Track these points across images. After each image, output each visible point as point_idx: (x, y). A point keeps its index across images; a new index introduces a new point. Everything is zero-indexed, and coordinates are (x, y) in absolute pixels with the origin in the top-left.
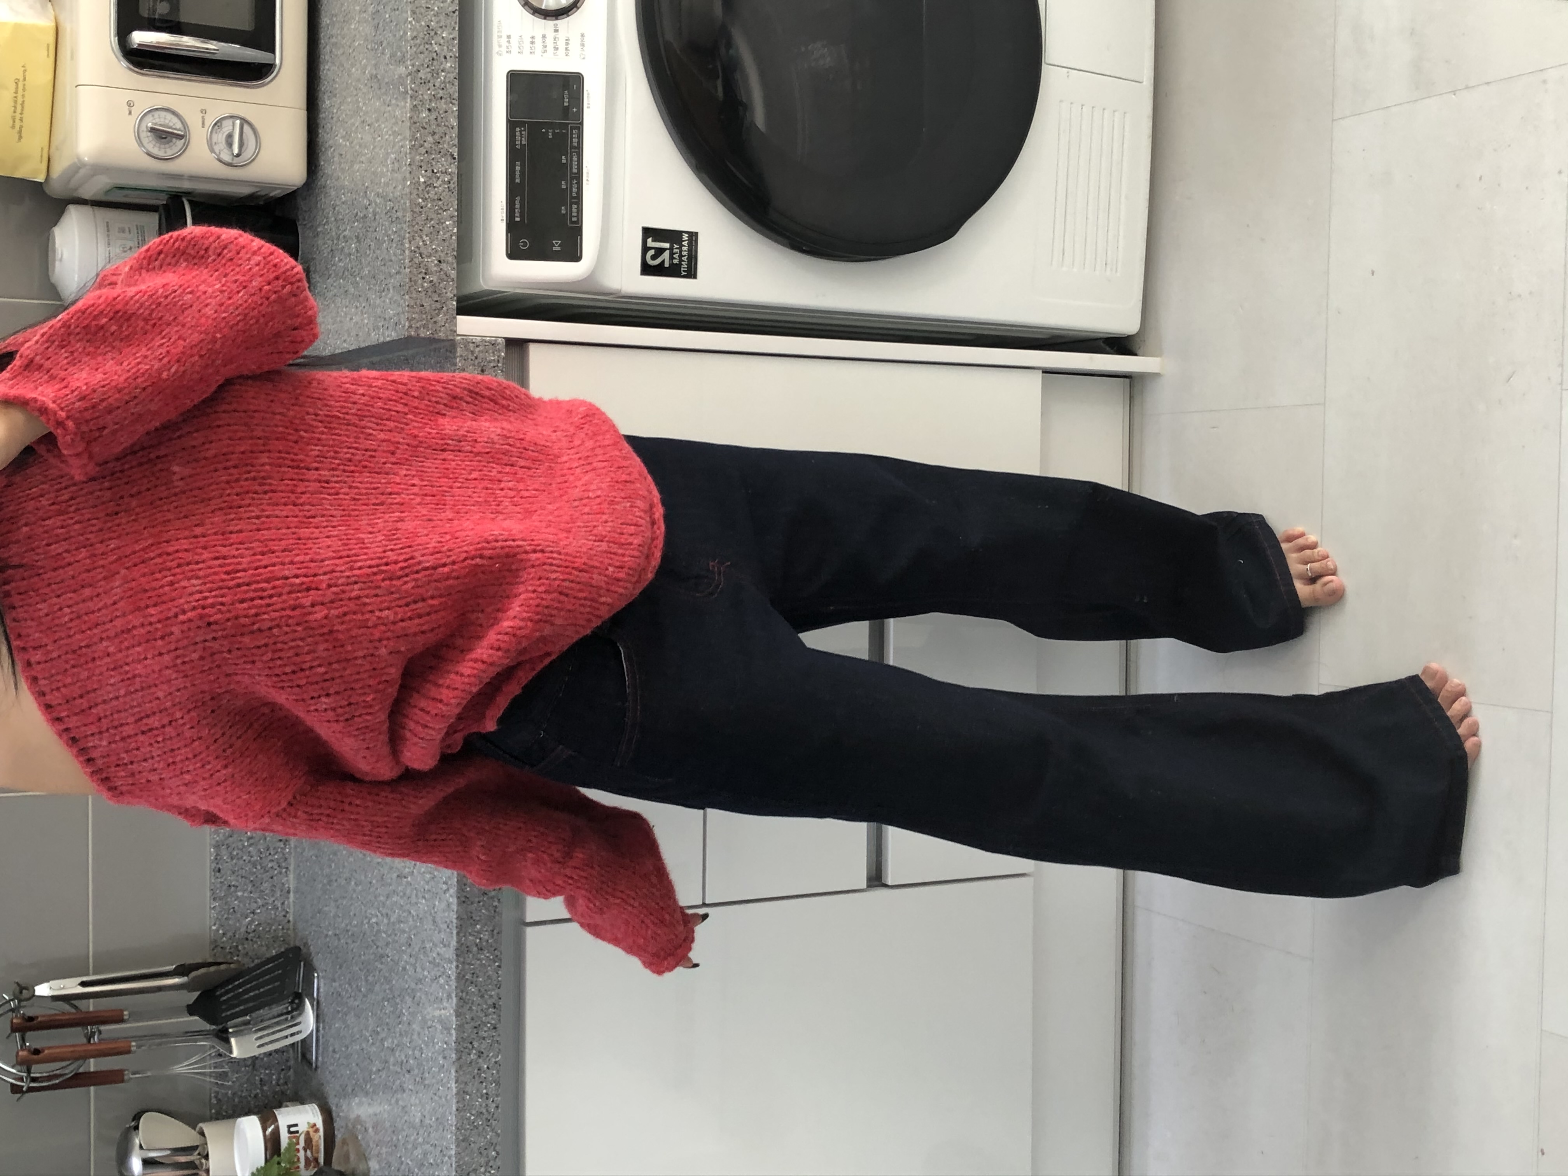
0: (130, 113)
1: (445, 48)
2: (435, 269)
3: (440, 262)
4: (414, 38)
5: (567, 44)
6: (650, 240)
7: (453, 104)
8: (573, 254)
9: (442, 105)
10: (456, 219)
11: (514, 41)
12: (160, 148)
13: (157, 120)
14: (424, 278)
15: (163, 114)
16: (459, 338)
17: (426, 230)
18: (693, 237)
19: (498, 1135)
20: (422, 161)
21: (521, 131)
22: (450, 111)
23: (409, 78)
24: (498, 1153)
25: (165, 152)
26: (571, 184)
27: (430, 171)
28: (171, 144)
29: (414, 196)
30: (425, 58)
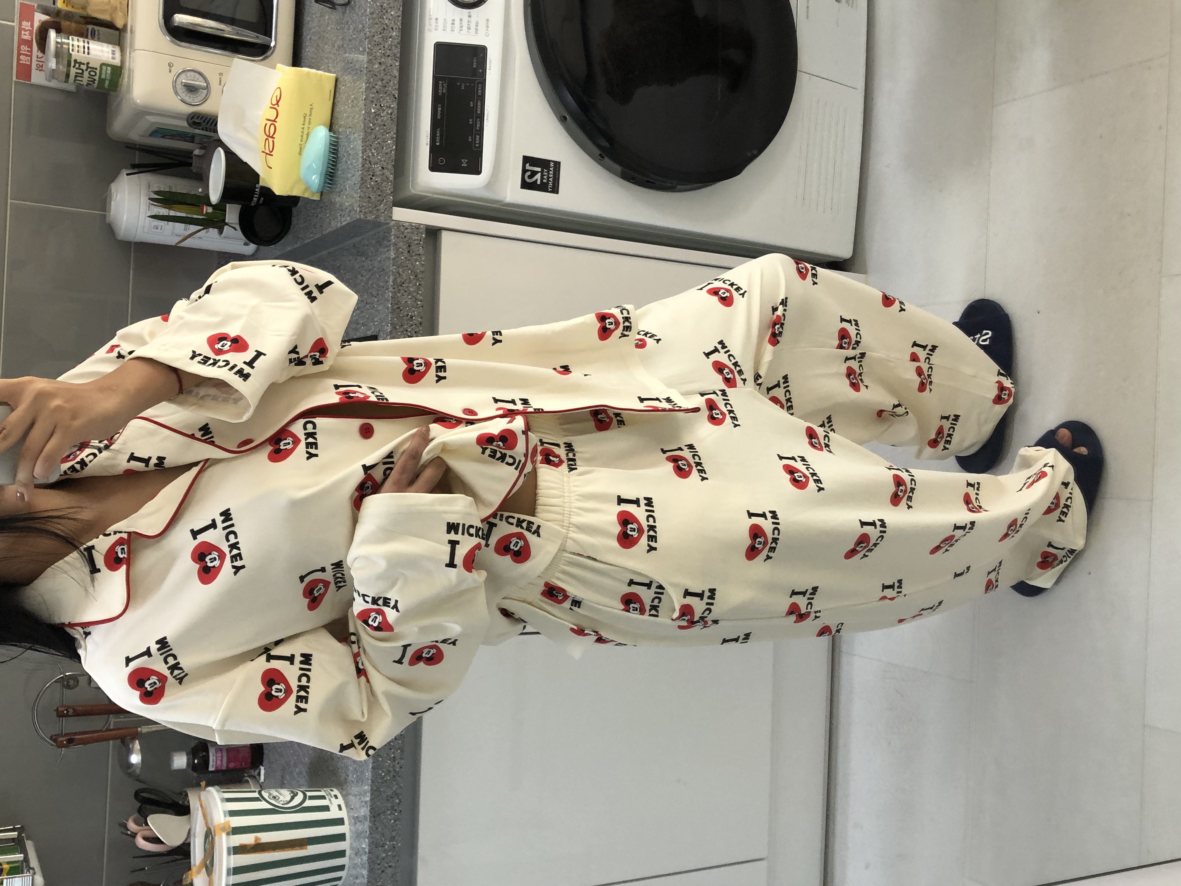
0: (170, 71)
1: (393, 22)
2: (378, 173)
3: (383, 168)
4: (373, 13)
5: (477, 26)
6: (528, 165)
7: (397, 61)
8: (475, 169)
9: (389, 61)
10: (395, 139)
11: (441, 22)
12: (190, 97)
13: (189, 78)
14: (371, 179)
15: (192, 74)
16: (394, 222)
17: (375, 145)
18: (557, 164)
19: (401, 787)
20: (373, 98)
21: (442, 84)
22: (394, 66)
23: (367, 40)
24: (400, 801)
25: (193, 100)
26: (476, 121)
27: (378, 107)
28: (198, 95)
29: (367, 121)
30: (378, 28)
